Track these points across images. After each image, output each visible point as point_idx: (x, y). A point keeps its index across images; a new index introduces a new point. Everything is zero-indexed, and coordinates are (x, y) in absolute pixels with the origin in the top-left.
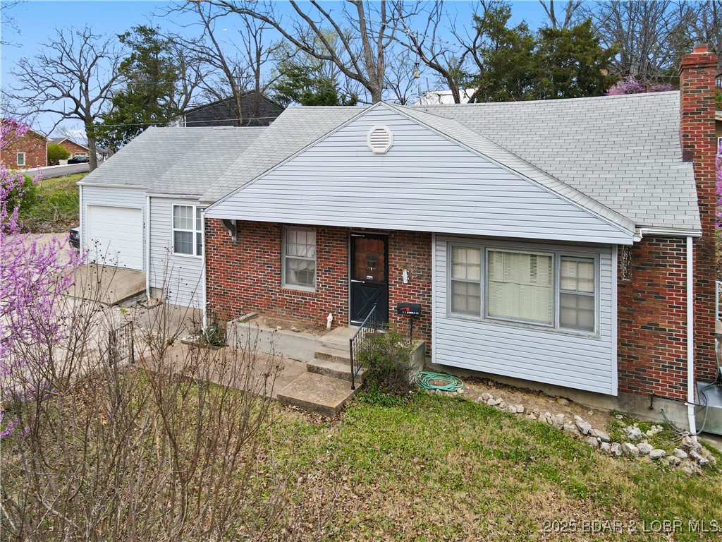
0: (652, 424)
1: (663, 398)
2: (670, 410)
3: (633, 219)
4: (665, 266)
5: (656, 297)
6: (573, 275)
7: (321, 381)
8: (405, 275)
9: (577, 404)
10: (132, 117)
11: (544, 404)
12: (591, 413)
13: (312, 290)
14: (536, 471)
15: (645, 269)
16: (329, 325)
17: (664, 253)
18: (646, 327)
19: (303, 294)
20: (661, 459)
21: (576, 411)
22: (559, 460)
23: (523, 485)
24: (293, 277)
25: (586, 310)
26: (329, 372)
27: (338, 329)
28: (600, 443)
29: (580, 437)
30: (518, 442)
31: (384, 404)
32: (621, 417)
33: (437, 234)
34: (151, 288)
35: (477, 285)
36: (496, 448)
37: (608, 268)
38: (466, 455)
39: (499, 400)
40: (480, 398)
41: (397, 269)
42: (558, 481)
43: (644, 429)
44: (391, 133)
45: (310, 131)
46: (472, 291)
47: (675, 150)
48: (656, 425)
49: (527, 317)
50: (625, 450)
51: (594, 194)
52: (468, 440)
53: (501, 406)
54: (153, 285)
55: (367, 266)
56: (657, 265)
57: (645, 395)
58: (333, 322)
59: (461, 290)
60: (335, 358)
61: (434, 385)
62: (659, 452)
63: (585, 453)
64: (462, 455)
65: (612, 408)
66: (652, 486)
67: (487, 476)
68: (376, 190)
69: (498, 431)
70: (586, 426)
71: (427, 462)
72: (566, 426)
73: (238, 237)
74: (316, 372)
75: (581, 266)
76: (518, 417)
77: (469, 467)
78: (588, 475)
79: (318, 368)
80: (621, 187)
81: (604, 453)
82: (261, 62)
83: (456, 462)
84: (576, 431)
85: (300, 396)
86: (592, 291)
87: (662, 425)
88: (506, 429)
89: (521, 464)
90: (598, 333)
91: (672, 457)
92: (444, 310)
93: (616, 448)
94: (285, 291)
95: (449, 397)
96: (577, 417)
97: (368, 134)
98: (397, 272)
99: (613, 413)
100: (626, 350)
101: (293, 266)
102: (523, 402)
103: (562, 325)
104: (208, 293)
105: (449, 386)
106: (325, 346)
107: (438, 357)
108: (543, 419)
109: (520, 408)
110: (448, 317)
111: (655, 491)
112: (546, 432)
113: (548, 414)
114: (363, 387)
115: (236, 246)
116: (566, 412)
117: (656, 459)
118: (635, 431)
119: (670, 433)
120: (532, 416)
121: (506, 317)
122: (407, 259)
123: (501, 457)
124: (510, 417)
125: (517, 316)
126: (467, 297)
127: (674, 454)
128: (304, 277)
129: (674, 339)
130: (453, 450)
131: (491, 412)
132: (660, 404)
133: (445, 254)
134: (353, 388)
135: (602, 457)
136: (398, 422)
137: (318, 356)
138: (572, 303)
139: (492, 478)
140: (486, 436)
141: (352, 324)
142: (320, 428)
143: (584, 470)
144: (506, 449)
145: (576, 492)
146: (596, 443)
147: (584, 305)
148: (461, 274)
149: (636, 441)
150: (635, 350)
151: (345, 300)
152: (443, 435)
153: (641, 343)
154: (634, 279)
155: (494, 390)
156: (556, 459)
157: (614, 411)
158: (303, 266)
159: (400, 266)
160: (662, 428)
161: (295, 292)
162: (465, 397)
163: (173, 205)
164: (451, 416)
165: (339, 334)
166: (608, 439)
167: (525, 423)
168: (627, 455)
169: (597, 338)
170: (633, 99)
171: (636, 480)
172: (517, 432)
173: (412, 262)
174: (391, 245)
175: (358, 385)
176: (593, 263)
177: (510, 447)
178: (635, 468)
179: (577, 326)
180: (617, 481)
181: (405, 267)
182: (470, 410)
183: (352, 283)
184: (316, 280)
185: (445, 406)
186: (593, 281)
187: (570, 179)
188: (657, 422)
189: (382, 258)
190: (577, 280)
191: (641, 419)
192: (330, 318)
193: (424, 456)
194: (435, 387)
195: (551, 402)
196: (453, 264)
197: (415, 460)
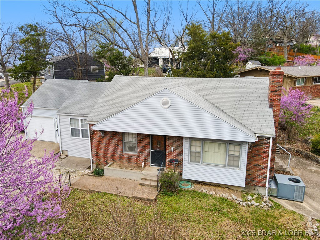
0: (255, 194)
1: (258, 186)
2: (260, 190)
3: (254, 131)
4: (263, 146)
5: (259, 156)
6: (233, 149)
7: (145, 189)
8: (172, 149)
9: (231, 189)
10: (30, 67)
11: (221, 190)
12: (236, 192)
13: (136, 154)
14: (222, 215)
15: (256, 147)
16: (143, 166)
17: (263, 142)
18: (255, 165)
19: (132, 155)
20: (258, 206)
21: (231, 192)
22: (228, 210)
23: (219, 220)
24: (127, 149)
25: (236, 161)
26: (147, 185)
27: (147, 167)
28: (239, 202)
29: (233, 201)
30: (215, 205)
31: (169, 196)
32: (245, 193)
33: (185, 137)
34: (62, 150)
35: (199, 153)
36: (208, 208)
37: (245, 148)
38: (200, 211)
39: (207, 190)
40: (200, 190)
41: (169, 147)
42: (229, 217)
43: (252, 196)
44: (170, 101)
45: (127, 88)
46: (197, 155)
47: (266, 103)
48: (256, 194)
49: (216, 163)
50: (247, 204)
51: (240, 120)
52: (199, 206)
53: (207, 192)
54: (63, 149)
55: (157, 145)
56: (260, 146)
57: (253, 185)
58: (144, 165)
59: (193, 154)
60: (149, 180)
61: (183, 186)
62: (257, 204)
63: (236, 206)
64: (198, 212)
65: (242, 190)
66: (256, 215)
67: (208, 218)
68: (164, 121)
69: (208, 202)
70: (235, 197)
71: (188, 216)
72: (229, 197)
73: (104, 134)
74: (142, 185)
75: (236, 147)
76: (213, 195)
77: (201, 216)
78: (238, 214)
79: (143, 184)
80: (249, 117)
81: (241, 205)
82: (87, 41)
83: (197, 215)
84: (232, 199)
85: (140, 195)
86: (239, 154)
87: (257, 194)
88: (210, 201)
89: (217, 212)
90: (240, 168)
91: (261, 205)
92: (188, 162)
93: (244, 203)
94: (125, 154)
95: (190, 190)
96: (232, 195)
97: (161, 100)
98: (169, 148)
99: (242, 191)
100: (248, 172)
101: (127, 145)
102: (214, 190)
103: (228, 166)
104: (92, 155)
105: (189, 186)
106: (144, 175)
107: (185, 176)
108: (221, 196)
109: (214, 193)
110: (189, 164)
111: (257, 217)
112: (223, 200)
113: (223, 194)
114: (160, 190)
115: (103, 138)
116: (228, 192)
117: (256, 206)
118: (250, 197)
119: (260, 197)
120: (218, 195)
121: (209, 163)
122: (173, 143)
123: (211, 211)
124: (211, 196)
125: (213, 163)
126: (195, 157)
127: (262, 204)
128: (132, 149)
129: (264, 169)
130: (195, 210)
131: (204, 195)
132: (257, 188)
133: (188, 143)
134: (158, 191)
135: (241, 207)
136: (176, 202)
137: (142, 179)
138: (232, 158)
139: (209, 218)
140: (204, 204)
141: (151, 165)
142: (150, 207)
143: (236, 212)
144: (212, 208)
145: (234, 220)
146: (238, 203)
147: (236, 159)
148: (193, 149)
149: (250, 201)
150: (251, 172)
151: (149, 157)
152: (191, 205)
153: (253, 170)
154: (252, 150)
155: (204, 186)
156: (227, 210)
157: (243, 191)
158: (131, 145)
159: (170, 146)
160: (257, 195)
161: (129, 155)
162: (195, 190)
163: (70, 118)
164: (193, 198)
165: (148, 170)
166: (242, 201)
167: (216, 198)
168: (248, 206)
169: (240, 170)
170: (251, 79)
171: (251, 214)
172: (214, 201)
173: (175, 144)
174: (167, 138)
175: (159, 189)
176: (240, 146)
177: (213, 207)
178: (250, 210)
179: (233, 166)
180: (246, 215)
181: (172, 146)
182: (198, 195)
183: (151, 151)
184: (137, 150)
185: (189, 194)
186: (240, 151)
187: (231, 114)
188: (256, 193)
189: (163, 142)
190: (234, 151)
191: (251, 193)
192: (143, 163)
193: (187, 214)
194: (184, 187)
195: (223, 189)
196: (191, 146)
197: (184, 215)
